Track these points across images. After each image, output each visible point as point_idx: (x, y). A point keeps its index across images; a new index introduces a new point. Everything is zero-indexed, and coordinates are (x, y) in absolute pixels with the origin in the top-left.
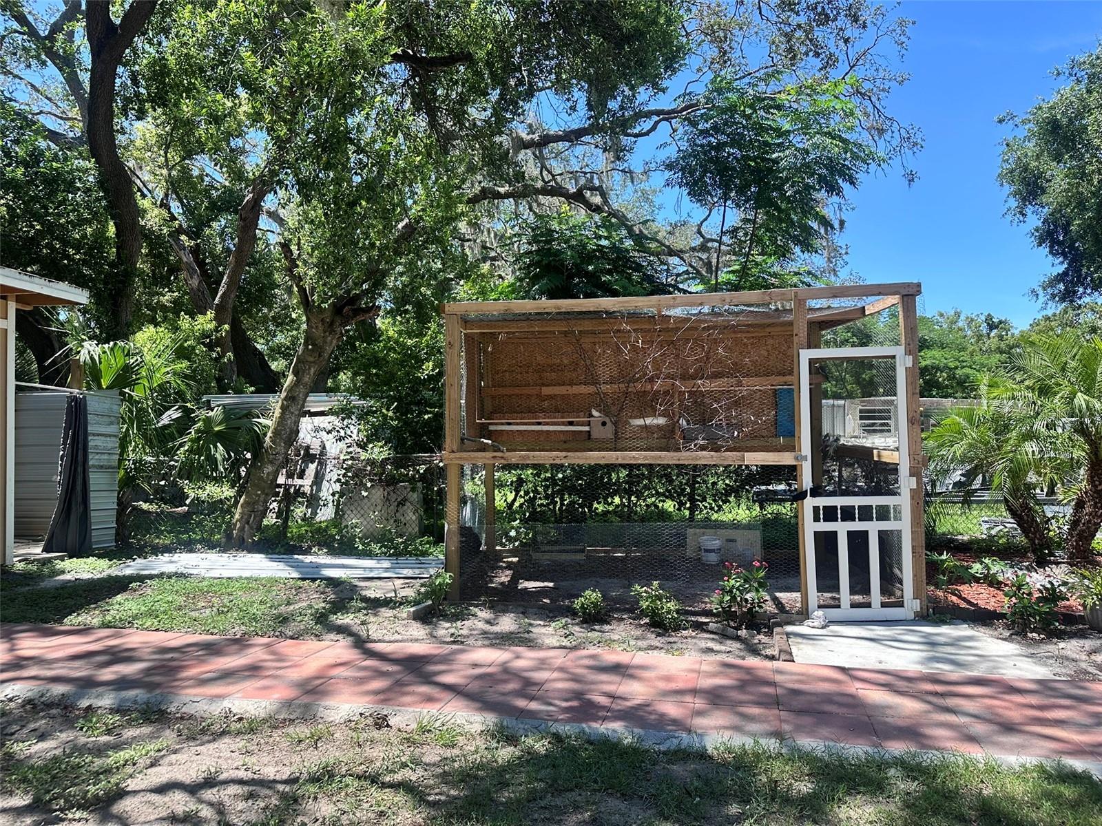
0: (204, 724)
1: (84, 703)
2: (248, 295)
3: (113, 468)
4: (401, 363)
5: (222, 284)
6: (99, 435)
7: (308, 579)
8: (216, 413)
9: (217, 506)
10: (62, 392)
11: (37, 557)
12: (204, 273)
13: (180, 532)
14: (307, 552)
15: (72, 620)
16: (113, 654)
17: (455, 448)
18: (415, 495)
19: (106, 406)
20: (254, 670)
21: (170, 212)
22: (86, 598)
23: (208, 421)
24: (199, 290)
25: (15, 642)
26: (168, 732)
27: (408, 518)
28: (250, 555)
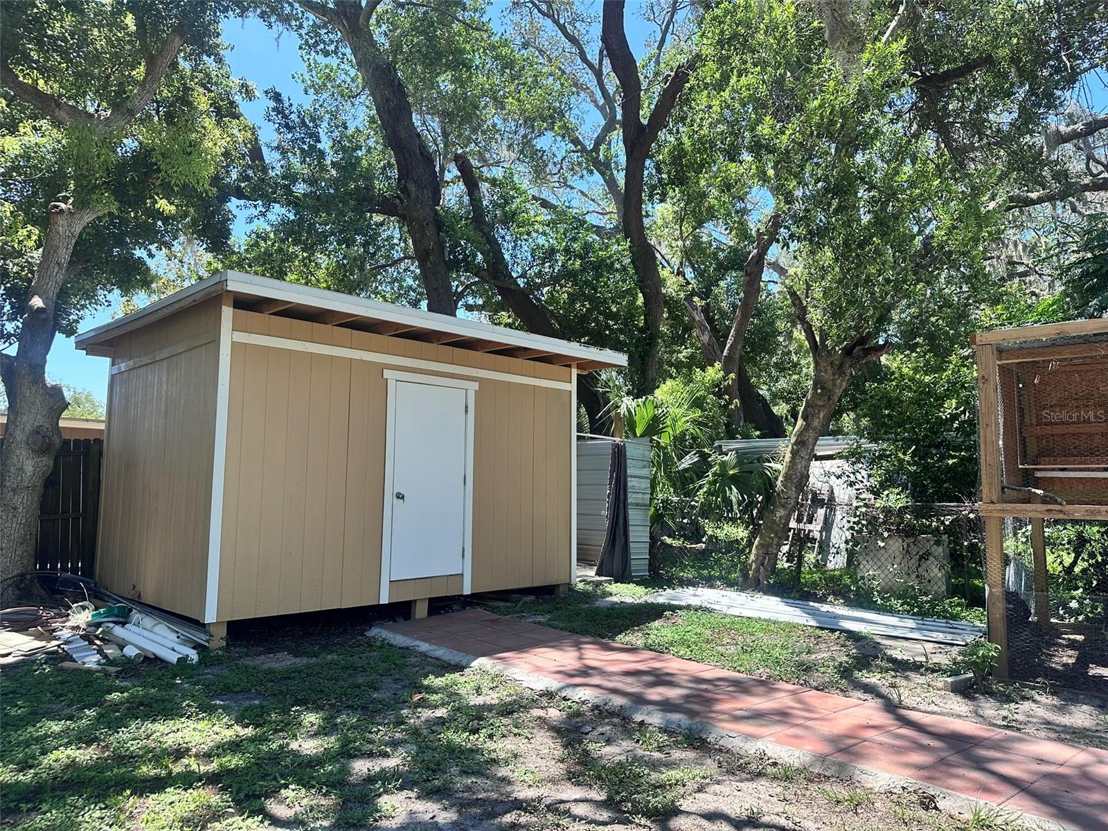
0: (741, 761)
1: (638, 718)
2: (752, 344)
3: (646, 506)
4: (917, 402)
5: (730, 337)
6: (635, 477)
7: (827, 629)
8: (730, 458)
9: (732, 546)
10: (606, 441)
11: (592, 579)
12: (714, 330)
13: (700, 568)
14: (823, 600)
15: (622, 639)
16: (657, 676)
17: (994, 498)
18: (940, 549)
19: (640, 452)
20: (782, 716)
21: (685, 279)
22: (631, 619)
23: (723, 465)
24: (709, 345)
25: (583, 651)
26: (709, 761)
27: (932, 575)
28: (767, 597)
